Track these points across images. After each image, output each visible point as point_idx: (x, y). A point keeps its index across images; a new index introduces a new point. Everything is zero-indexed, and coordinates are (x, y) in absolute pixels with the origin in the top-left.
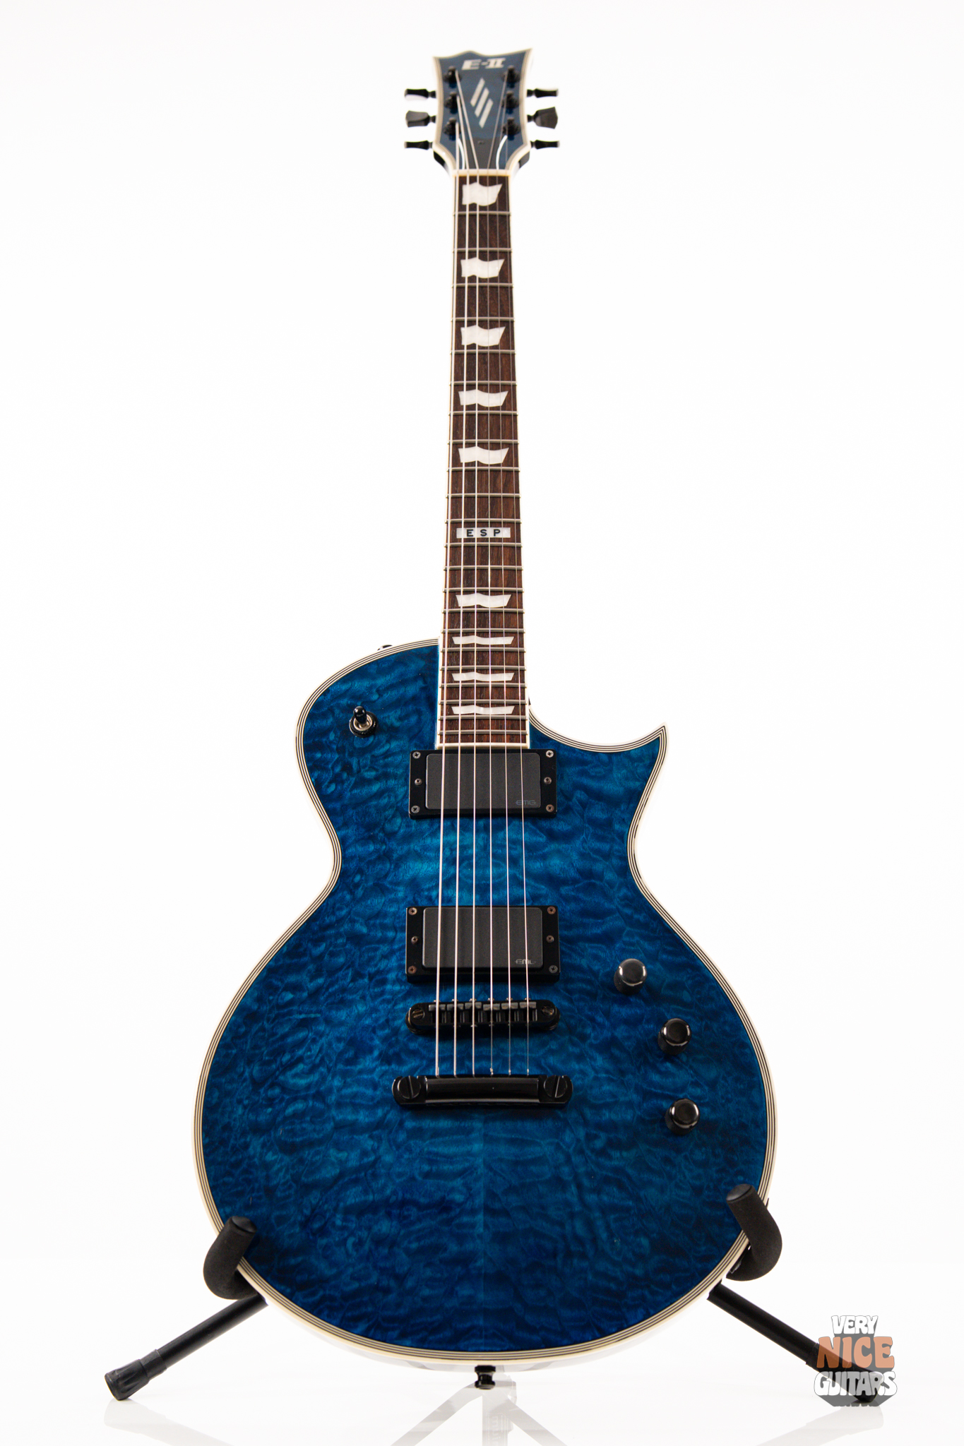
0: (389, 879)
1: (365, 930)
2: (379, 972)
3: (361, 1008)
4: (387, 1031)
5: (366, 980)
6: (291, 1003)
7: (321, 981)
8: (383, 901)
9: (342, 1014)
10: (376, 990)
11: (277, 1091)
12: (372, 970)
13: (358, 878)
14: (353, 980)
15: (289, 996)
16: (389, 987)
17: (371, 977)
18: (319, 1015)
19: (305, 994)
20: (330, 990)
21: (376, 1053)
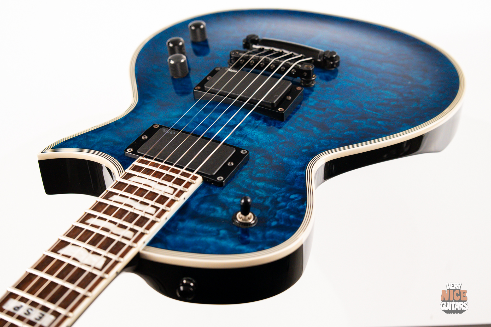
0: (283, 141)
1: (315, 128)
2: (318, 109)
3: (337, 102)
4: (328, 88)
5: (327, 110)
6: (380, 120)
7: (356, 121)
8: (295, 134)
9: (350, 104)
10: (324, 104)
11: (405, 95)
12: (321, 112)
13: (304, 151)
14: (336, 113)
15: (379, 122)
16: (315, 102)
17: (324, 109)
18: (365, 110)
19: (369, 120)
20: (352, 116)
21: (339, 84)
